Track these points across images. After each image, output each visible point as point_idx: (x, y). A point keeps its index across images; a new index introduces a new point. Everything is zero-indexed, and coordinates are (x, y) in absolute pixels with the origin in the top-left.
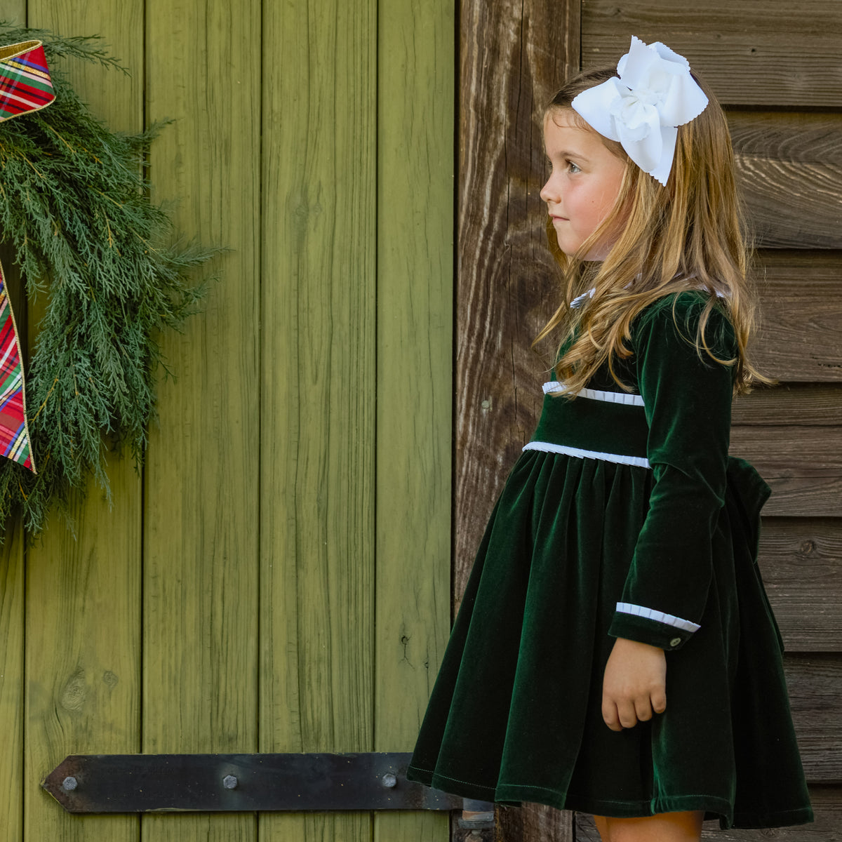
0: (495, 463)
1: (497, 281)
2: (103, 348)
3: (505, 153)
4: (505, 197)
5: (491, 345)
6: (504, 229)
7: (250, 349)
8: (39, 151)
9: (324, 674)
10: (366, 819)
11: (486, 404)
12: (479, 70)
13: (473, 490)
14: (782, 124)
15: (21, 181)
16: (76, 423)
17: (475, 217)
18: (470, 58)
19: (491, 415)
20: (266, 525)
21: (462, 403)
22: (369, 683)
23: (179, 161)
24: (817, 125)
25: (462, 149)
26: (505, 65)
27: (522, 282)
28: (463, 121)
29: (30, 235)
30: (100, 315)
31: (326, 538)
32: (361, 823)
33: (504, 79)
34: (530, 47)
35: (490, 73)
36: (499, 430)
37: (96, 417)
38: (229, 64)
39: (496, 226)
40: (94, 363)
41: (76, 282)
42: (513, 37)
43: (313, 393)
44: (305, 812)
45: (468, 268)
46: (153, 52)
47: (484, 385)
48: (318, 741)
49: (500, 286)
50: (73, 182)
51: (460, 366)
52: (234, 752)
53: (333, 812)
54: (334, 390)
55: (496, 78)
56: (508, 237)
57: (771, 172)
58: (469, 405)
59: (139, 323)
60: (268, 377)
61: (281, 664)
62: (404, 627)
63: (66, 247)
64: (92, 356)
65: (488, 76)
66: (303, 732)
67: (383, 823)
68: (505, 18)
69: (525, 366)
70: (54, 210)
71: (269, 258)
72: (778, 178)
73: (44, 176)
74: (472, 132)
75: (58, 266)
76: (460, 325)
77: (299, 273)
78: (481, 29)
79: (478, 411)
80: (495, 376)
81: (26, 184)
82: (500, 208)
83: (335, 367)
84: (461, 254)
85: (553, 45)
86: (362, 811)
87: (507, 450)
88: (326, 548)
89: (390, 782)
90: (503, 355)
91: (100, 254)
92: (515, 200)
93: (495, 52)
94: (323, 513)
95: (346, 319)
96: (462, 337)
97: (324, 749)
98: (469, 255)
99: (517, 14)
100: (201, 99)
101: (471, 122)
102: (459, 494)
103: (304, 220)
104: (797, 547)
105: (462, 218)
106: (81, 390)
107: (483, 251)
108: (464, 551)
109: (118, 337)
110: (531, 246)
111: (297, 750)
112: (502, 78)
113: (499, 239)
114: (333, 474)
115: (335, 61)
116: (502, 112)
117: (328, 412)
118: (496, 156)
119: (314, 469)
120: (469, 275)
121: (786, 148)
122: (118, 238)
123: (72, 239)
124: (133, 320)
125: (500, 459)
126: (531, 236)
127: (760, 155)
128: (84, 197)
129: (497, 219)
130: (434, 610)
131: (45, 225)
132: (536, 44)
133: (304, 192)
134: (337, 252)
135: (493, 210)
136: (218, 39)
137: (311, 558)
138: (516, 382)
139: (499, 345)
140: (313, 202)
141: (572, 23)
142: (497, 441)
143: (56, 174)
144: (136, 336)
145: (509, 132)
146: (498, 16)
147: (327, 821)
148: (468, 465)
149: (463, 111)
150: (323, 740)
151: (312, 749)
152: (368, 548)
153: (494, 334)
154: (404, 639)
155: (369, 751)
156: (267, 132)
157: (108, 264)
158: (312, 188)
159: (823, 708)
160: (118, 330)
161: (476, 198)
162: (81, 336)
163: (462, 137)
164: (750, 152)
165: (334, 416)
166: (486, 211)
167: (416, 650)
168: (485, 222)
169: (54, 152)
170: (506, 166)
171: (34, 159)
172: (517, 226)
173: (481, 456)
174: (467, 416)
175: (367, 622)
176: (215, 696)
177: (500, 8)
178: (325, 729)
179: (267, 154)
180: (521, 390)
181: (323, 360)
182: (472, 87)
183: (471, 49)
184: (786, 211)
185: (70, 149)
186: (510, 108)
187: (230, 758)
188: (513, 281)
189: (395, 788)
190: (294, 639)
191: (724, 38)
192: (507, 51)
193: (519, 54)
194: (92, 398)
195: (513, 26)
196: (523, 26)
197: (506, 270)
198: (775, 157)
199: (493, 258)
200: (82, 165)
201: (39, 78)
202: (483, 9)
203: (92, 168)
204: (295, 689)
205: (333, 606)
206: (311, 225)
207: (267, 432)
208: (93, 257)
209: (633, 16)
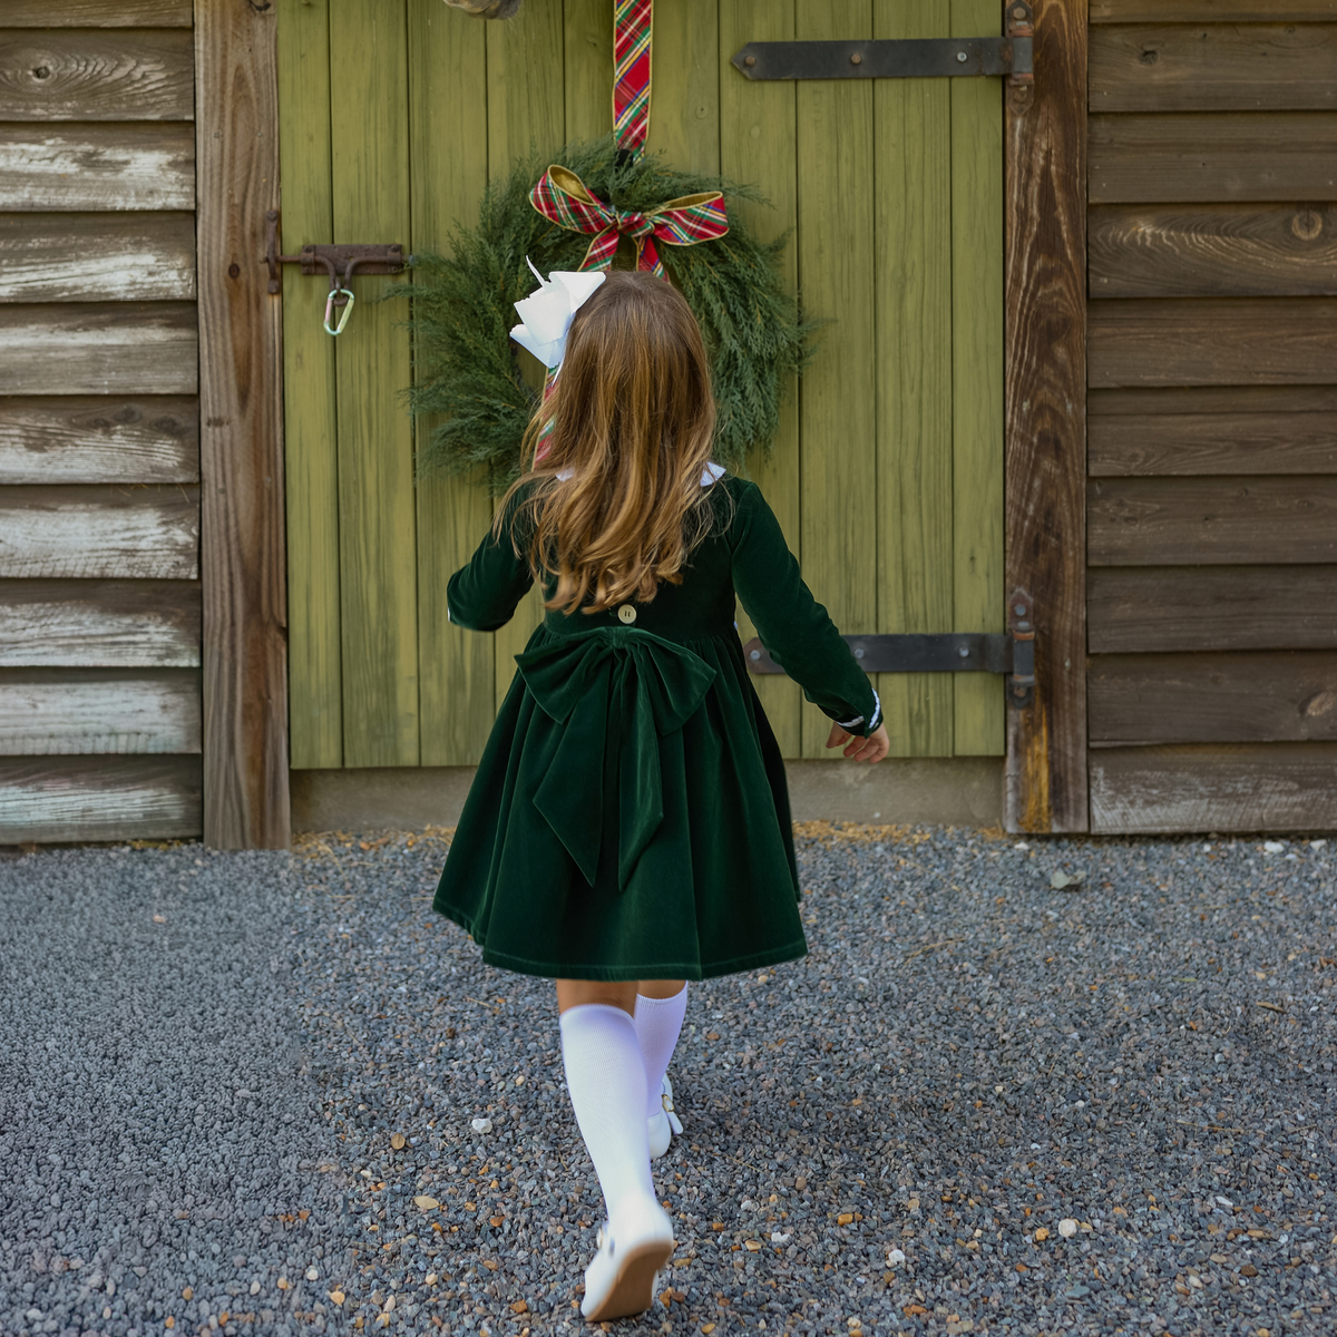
0: (1031, 444)
1: (1032, 323)
2: (750, 387)
3: (1037, 239)
4: (1037, 267)
5: (1029, 365)
6: (1036, 289)
7: (869, 372)
8: (716, 258)
9: (920, 582)
10: (949, 676)
11: (1026, 405)
12: (1019, 184)
13: (1017, 461)
14: (1223, 212)
15: (703, 279)
16: (730, 437)
17: (1017, 281)
18: (1013, 176)
19: (1029, 411)
20: (881, 486)
21: (1010, 404)
22: (949, 588)
23: (820, 250)
24: (1246, 213)
25: (1008, 237)
26: (1036, 180)
27: (1049, 323)
28: (1008, 217)
29: (707, 313)
30: (750, 368)
31: (920, 493)
32: (945, 679)
33: (1036, 190)
34: (1053, 168)
35: (1026, 186)
36: (1034, 422)
37: (744, 433)
38: (853, 186)
39: (1031, 287)
40: (744, 398)
41: (734, 345)
42: (1042, 162)
43: (911, 399)
44: (909, 672)
45: (1013, 315)
46: (803, 179)
47: (1024, 391)
48: (916, 625)
49: (1034, 327)
50: (736, 280)
51: (1008, 380)
52: (861, 633)
53: (927, 671)
54: (924, 397)
55: (1030, 189)
56: (1040, 294)
57: (1217, 245)
58: (1014, 406)
59: (774, 373)
60: (881, 389)
61: (891, 576)
62: (972, 551)
63: (730, 322)
64: (742, 392)
65: (1024, 189)
66: (906, 620)
67: (961, 679)
68: (1036, 149)
69: (1052, 378)
70: (723, 299)
71: (881, 312)
72: (1222, 249)
73: (717, 276)
74: (1015, 225)
75: (724, 335)
76: (1008, 353)
77: (900, 322)
78: (1020, 157)
79: (1020, 409)
80: (1031, 385)
81: (706, 281)
82: (1034, 275)
83: (925, 382)
84: (1008, 306)
85: (1069, 166)
86: (946, 671)
87: (1040, 434)
88: (920, 501)
89: (965, 653)
90: (1037, 371)
91: (751, 327)
92: (1044, 269)
93: (1030, 172)
94: (918, 477)
95: (932, 350)
96: (1009, 361)
97: (920, 630)
98: (1013, 307)
99: (1044, 146)
100: (835, 209)
101: (1013, 219)
102: (1008, 464)
103: (904, 287)
104: (1235, 493)
105: (1008, 282)
106: (735, 415)
107: (1023, 304)
108: (1012, 502)
109: (761, 380)
110: (1055, 300)
111: (902, 632)
112: (1034, 189)
113: (1033, 295)
114: (924, 452)
115: (923, 182)
116: (1035, 212)
117: (920, 412)
118: (1031, 240)
119: (912, 449)
120: (1013, 320)
121: (1226, 228)
122: (764, 317)
123: (733, 316)
124: (771, 370)
125: (1035, 440)
126: (1055, 293)
127: (1209, 234)
128: (743, 289)
129: (1032, 282)
130: (992, 539)
131: (716, 307)
132: (1057, 166)
133: (903, 269)
134: (925, 307)
135: (1029, 277)
136: (845, 169)
137: (911, 506)
138: (1045, 389)
139: (1034, 365)
140: (909, 274)
141: (1081, 152)
142: (1033, 429)
143: (726, 274)
144: (772, 380)
145: (1039, 225)
146: (1031, 149)
147: (923, 677)
148: (1014, 445)
149: (1008, 212)
150: (920, 625)
151: (912, 631)
152: (948, 500)
153: (1030, 357)
154: (972, 559)
155: (950, 631)
156: (878, 229)
157: (757, 335)
158: (909, 266)
159: (1253, 599)
160: (760, 376)
161: (1018, 269)
162: (736, 379)
163: (1008, 229)
164: (1202, 231)
165: (924, 414)
166: (1024, 277)
167: (981, 565)
168: (1024, 285)
169: (724, 260)
170: (1037, 248)
171: (711, 264)
172: (1045, 287)
173: (1022, 438)
174: (1013, 413)
175: (948, 547)
176: (849, 597)
177: (1033, 143)
178: (921, 618)
179: (878, 244)
180: (1049, 395)
181: (917, 378)
182: (1014, 196)
183: (1014, 171)
184: (1227, 271)
185: (736, 259)
186: (1040, 209)
187: (859, 638)
188: (1042, 323)
189: (969, 656)
190: (900, 559)
191: (1184, 156)
192: (1038, 171)
193: (1046, 173)
194: (742, 421)
195: (1041, 155)
196: (1048, 154)
197: (1038, 316)
198: (1219, 234)
199: (1029, 309)
200: (743, 270)
201: (719, 217)
202: (1021, 144)
203: (750, 272)
204: (901, 592)
205: (926, 538)
206: (908, 289)
207: (881, 425)
208: (747, 330)
209: (1122, 143)
